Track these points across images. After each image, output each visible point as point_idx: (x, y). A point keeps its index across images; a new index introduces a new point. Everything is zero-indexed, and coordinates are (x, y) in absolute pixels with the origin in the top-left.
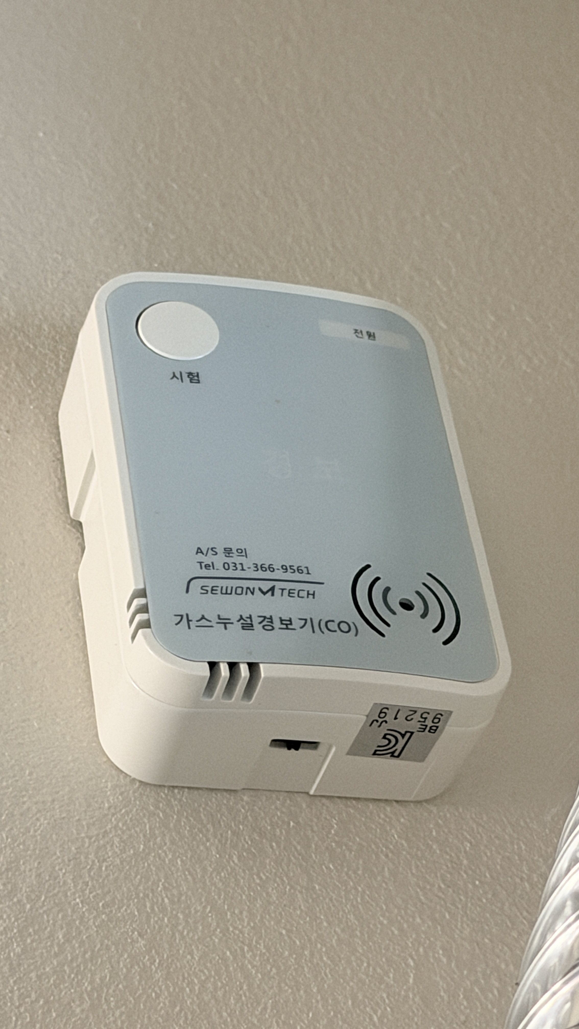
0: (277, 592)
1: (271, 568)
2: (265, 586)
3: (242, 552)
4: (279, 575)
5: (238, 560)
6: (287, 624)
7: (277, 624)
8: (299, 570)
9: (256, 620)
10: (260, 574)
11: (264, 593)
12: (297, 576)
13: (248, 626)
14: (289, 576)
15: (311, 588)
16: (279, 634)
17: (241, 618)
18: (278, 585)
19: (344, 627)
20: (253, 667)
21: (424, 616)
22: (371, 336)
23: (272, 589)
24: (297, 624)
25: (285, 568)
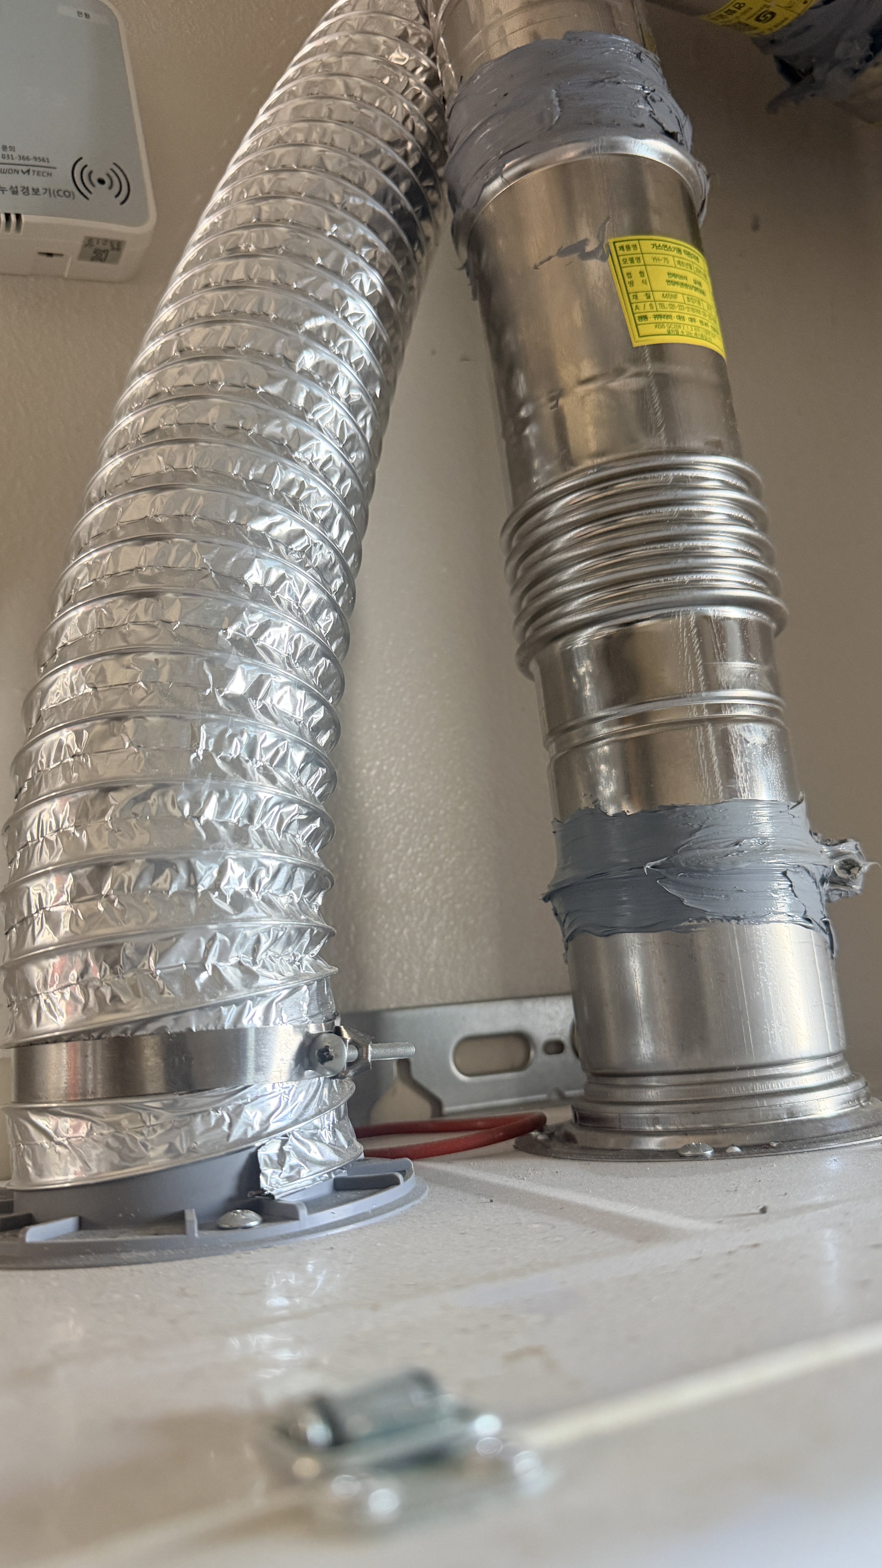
0: (31, 172)
1: (28, 158)
2: (25, 169)
3: (12, 148)
4: (32, 162)
5: (10, 153)
6: (36, 191)
7: (31, 191)
8: (43, 160)
9: (19, 189)
10: (22, 162)
11: (24, 173)
12: (42, 164)
13: (15, 192)
14: (37, 163)
15: (50, 170)
16: (32, 198)
17: (12, 187)
18: (32, 168)
19: (67, 194)
20: (18, 216)
21: (110, 187)
22: (87, 16)
23: (28, 171)
24: (41, 191)
25: (35, 158)
